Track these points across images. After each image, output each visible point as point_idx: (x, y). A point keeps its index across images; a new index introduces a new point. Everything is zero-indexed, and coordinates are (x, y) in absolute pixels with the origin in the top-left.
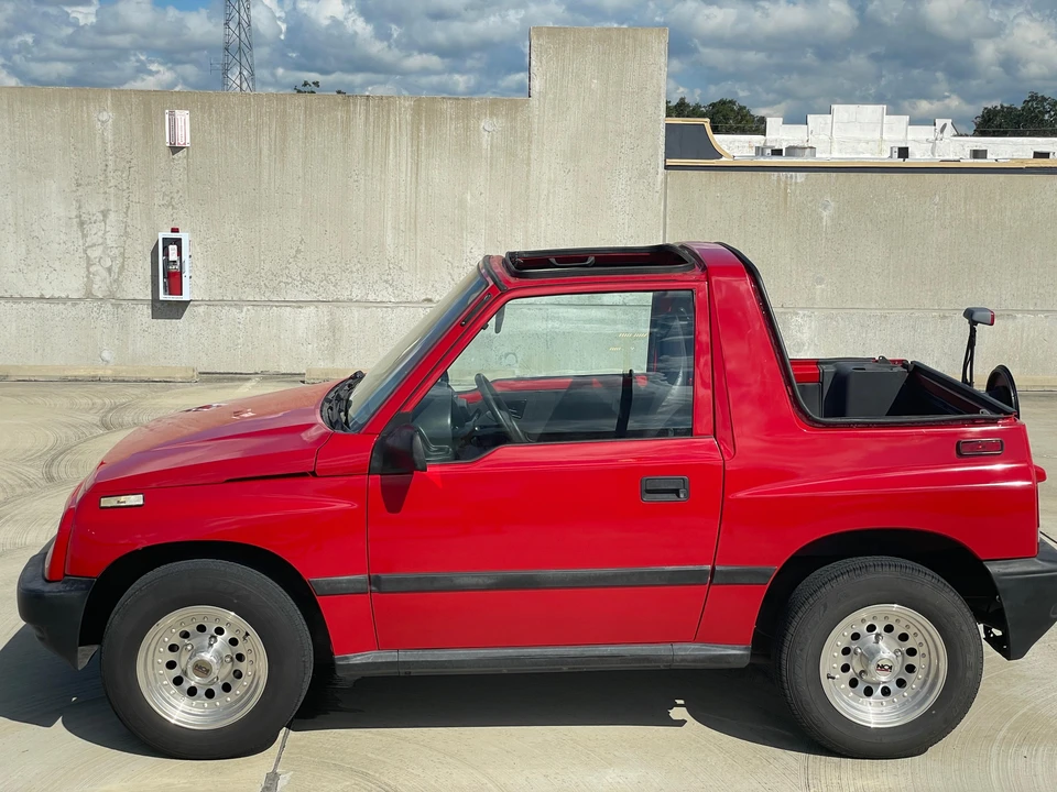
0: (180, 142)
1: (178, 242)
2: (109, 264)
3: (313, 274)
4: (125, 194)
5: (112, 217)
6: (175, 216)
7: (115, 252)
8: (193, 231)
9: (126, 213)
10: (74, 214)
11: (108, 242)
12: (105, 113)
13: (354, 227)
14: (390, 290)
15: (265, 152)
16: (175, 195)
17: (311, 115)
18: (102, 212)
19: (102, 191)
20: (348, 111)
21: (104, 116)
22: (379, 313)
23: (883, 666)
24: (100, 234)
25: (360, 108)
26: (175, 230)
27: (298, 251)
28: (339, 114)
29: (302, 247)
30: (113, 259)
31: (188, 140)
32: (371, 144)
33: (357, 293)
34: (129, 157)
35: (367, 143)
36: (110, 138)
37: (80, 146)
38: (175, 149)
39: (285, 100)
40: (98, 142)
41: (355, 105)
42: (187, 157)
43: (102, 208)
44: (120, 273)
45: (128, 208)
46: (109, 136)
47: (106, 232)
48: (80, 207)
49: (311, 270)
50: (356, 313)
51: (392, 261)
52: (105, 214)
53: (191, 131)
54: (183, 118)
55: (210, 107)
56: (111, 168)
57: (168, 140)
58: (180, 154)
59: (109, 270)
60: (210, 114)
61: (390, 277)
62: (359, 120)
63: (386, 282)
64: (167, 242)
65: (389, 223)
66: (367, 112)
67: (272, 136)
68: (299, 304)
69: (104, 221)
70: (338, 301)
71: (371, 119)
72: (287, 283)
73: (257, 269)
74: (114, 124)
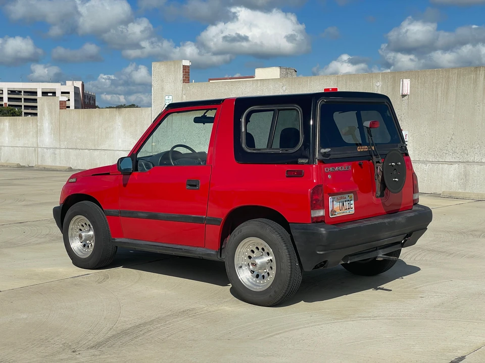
0: (405, 93)
3: (457, 150)
6: (402, 124)
8: (408, 130)
13: (477, 127)
15: (440, 95)
16: (402, 115)
17: (460, 77)
20: (476, 74)
21: (378, 84)
23: (253, 264)
25: (482, 72)
27: (452, 139)
28: (472, 76)
29: (453, 137)
31: (409, 92)
33: (477, 159)
38: (404, 96)
39: (449, 71)
41: (480, 70)
42: (408, 99)
49: (457, 147)
50: (477, 168)
53: (410, 87)
54: (407, 82)
55: (418, 77)
57: (401, 92)
58: (406, 98)
60: (418, 80)
62: (482, 78)
67: (443, 87)
68: (451, 163)
70: (468, 162)
72: (446, 153)
73: (434, 147)
74: (382, 87)
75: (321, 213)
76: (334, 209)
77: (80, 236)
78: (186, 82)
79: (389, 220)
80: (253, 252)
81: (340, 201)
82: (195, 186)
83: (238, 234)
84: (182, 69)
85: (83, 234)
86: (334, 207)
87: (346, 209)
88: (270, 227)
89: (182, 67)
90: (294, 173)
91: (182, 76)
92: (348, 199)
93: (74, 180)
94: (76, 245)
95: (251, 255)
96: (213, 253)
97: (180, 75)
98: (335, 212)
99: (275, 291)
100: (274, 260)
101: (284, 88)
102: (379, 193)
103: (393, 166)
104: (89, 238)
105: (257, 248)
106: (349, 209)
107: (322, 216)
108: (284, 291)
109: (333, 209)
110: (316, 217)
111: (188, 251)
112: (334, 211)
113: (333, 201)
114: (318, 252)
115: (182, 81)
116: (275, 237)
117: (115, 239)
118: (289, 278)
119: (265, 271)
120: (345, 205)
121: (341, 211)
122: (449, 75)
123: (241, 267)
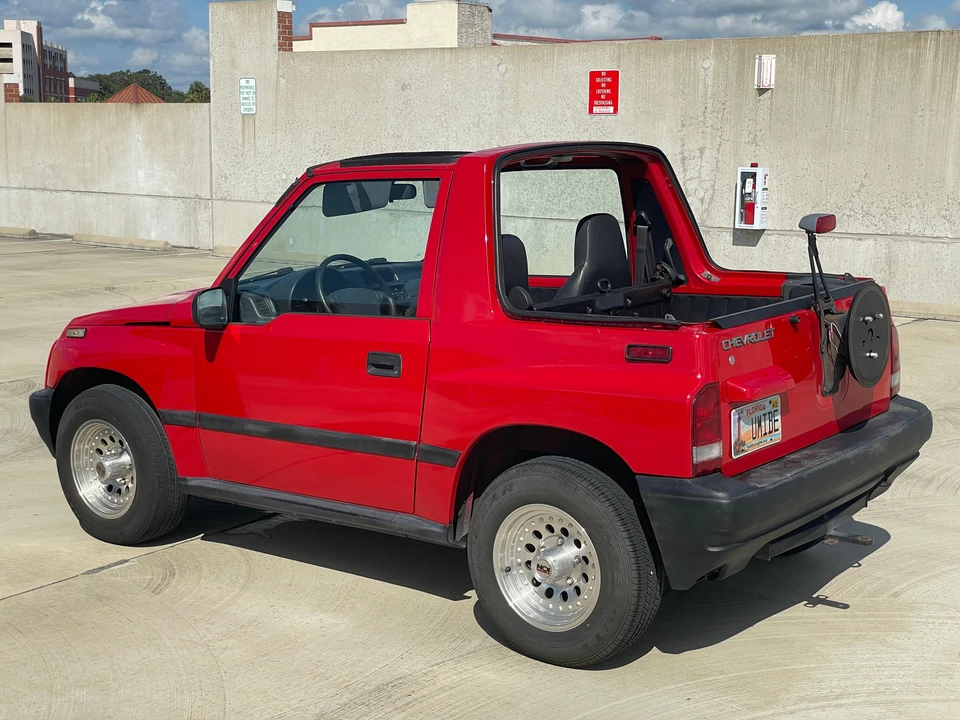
0: (765, 85)
1: (754, 176)
2: (702, 194)
3: (874, 208)
4: (719, 133)
5: (707, 153)
6: (757, 152)
7: (708, 184)
9: (718, 150)
10: (678, 151)
11: (703, 176)
12: (708, 61)
13: (916, 162)
14: (947, 225)
15: (839, 91)
16: (758, 133)
17: (883, 53)
18: (700, 149)
19: (701, 131)
20: (918, 47)
21: (707, 64)
22: (936, 248)
23: (542, 567)
24: (697, 168)
25: (931, 44)
26: (754, 165)
27: (862, 185)
29: (866, 182)
30: (707, 190)
31: (773, 82)
32: (938, 79)
33: (915, 228)
34: (723, 100)
35: (934, 78)
36: (710, 82)
37: (686, 91)
38: (762, 91)
39: (860, 40)
40: (701, 87)
41: (926, 41)
42: (771, 98)
43: (700, 146)
44: (710, 203)
45: (720, 145)
46: (710, 81)
47: (701, 167)
48: (683, 145)
49: (872, 204)
50: (914, 248)
51: (952, 196)
52: (702, 151)
53: (776, 73)
54: (769, 61)
55: (794, 50)
56: (709, 109)
57: (756, 83)
58: (766, 95)
59: (702, 200)
60: (793, 57)
61: (948, 213)
62: (930, 56)
63: (944, 217)
64: (745, 176)
65: (951, 159)
66: (937, 45)
67: (846, 75)
68: (860, 236)
69: (701, 157)
70: (895, 234)
71: (941, 56)
72: (849, 216)
73: (824, 203)
74: (714, 70)
75: (714, 451)
76: (742, 438)
77: (101, 469)
78: (284, 50)
79: (856, 451)
80: (538, 535)
81: (753, 416)
82: (391, 368)
83: (504, 493)
84: (276, 20)
85: (107, 464)
86: (742, 434)
87: (765, 434)
88: (584, 483)
89: (276, 15)
90: (646, 354)
91: (276, 36)
92: (770, 408)
93: (80, 333)
94: (91, 490)
95: (535, 542)
96: (437, 530)
97: (273, 34)
98: (743, 444)
99: (598, 637)
100: (594, 559)
101: (502, 68)
102: (829, 384)
103: (866, 322)
104: (121, 471)
105: (550, 528)
106: (770, 432)
107: (718, 459)
108: (621, 637)
109: (739, 440)
110: (703, 463)
111: (372, 521)
112: (740, 443)
113: (739, 419)
114: (711, 549)
115: (277, 47)
116: (600, 508)
117: (185, 480)
118: (633, 608)
119: (569, 581)
120: (763, 424)
121: (755, 442)
122: (859, 48)
123: (508, 570)
